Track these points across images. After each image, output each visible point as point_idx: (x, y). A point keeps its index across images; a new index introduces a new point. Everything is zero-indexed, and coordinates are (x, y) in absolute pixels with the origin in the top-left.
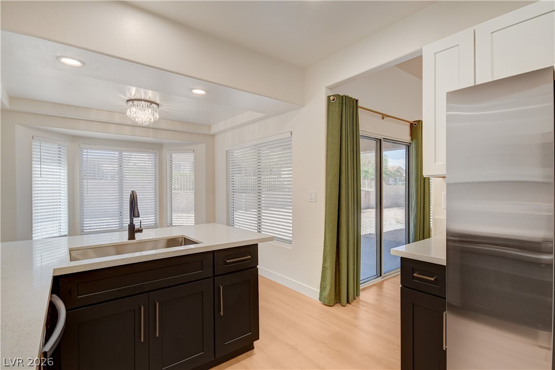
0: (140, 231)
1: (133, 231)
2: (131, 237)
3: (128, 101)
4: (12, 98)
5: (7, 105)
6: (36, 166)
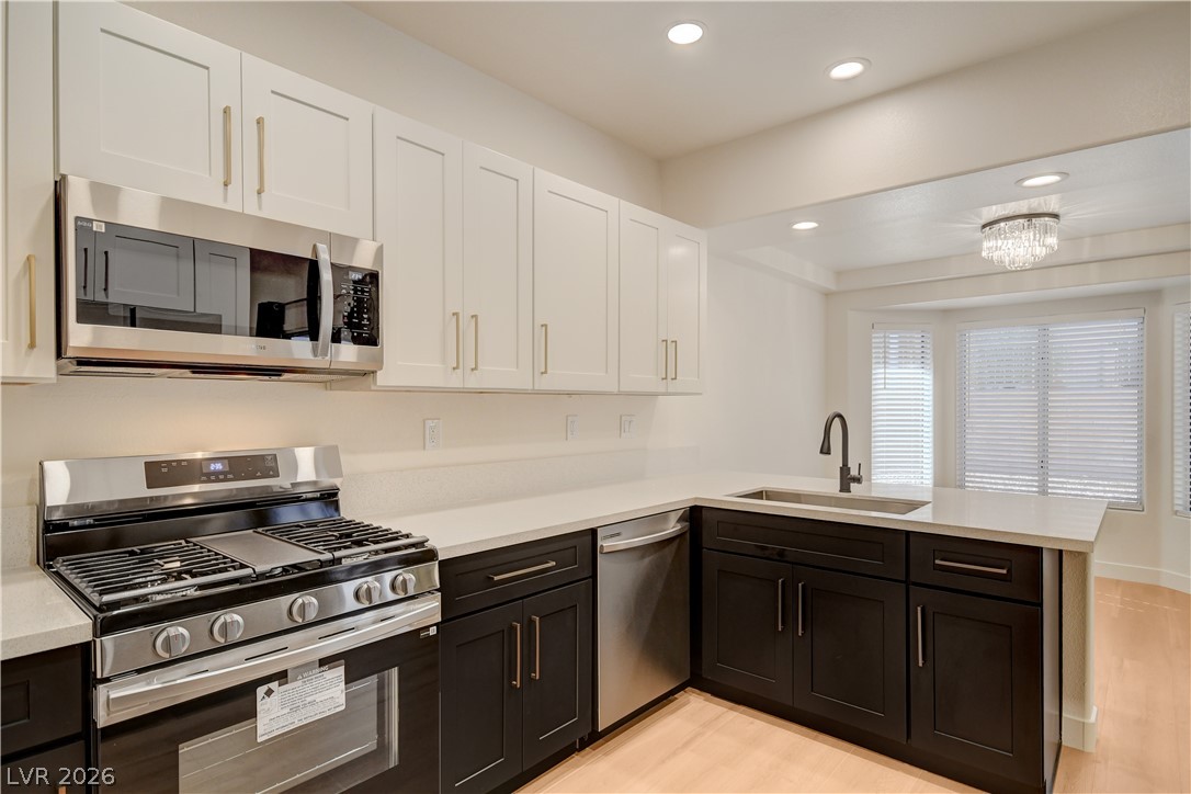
0: (858, 480)
1: (847, 477)
2: (845, 488)
3: (983, 227)
4: (839, 274)
5: (832, 287)
6: (878, 372)
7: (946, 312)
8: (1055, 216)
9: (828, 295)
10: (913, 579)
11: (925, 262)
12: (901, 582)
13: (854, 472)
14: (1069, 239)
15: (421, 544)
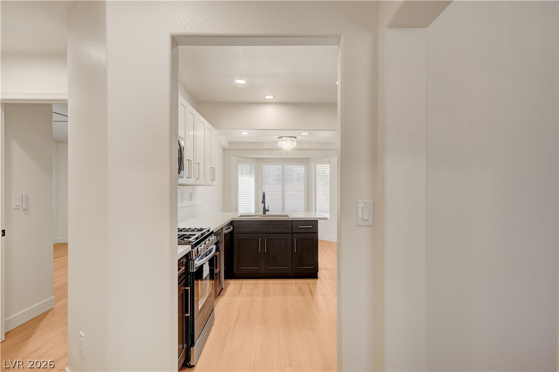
0: (268, 211)
1: (265, 211)
2: (264, 213)
3: (279, 138)
4: (230, 143)
5: (227, 147)
6: (240, 178)
7: (258, 159)
8: (295, 137)
9: (224, 150)
10: (293, 232)
11: (257, 143)
12: (294, 233)
13: (267, 208)
14: (299, 143)
15: (209, 231)
